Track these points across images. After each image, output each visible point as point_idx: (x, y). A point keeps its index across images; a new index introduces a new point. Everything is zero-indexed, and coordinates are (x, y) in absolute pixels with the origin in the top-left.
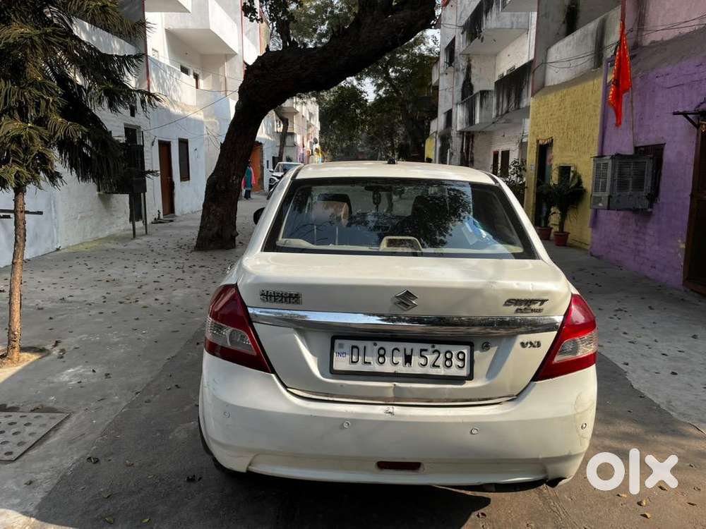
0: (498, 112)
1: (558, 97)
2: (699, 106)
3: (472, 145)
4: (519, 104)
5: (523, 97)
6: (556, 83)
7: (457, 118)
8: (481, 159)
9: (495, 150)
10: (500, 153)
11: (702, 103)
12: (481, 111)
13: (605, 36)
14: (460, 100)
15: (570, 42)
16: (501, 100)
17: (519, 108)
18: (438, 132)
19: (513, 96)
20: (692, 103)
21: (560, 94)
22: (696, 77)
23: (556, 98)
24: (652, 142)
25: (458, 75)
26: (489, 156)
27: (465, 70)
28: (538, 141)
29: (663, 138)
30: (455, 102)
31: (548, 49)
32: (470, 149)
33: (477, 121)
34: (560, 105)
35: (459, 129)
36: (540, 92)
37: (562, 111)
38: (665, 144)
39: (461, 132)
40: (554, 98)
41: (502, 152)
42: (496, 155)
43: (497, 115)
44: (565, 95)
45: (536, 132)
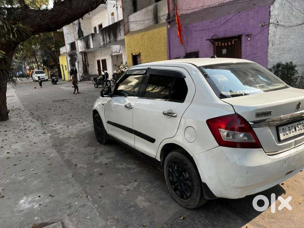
0: (104, 42)
1: (140, 36)
2: (212, 37)
3: (87, 58)
4: (116, 38)
5: (118, 36)
6: (135, 30)
7: (78, 46)
8: (92, 64)
9: (98, 59)
10: (101, 61)
11: (213, 36)
12: (93, 42)
13: (158, 12)
14: (78, 38)
15: (140, 13)
16: (105, 37)
17: (116, 41)
18: (67, 53)
19: (112, 36)
20: (209, 36)
21: (141, 34)
22: (210, 27)
23: (139, 36)
24: (193, 51)
25: (75, 27)
26: (95, 62)
27: (78, 25)
28: (132, 54)
29: (198, 49)
30: (76, 39)
31: (128, 16)
32: (86, 60)
33: (92, 47)
34: (142, 39)
35: (80, 51)
36: (128, 34)
37: (143, 41)
38: (199, 51)
39: (81, 52)
40: (138, 36)
41: (102, 60)
42: (98, 62)
43: (104, 44)
44: (143, 35)
45: (130, 50)
